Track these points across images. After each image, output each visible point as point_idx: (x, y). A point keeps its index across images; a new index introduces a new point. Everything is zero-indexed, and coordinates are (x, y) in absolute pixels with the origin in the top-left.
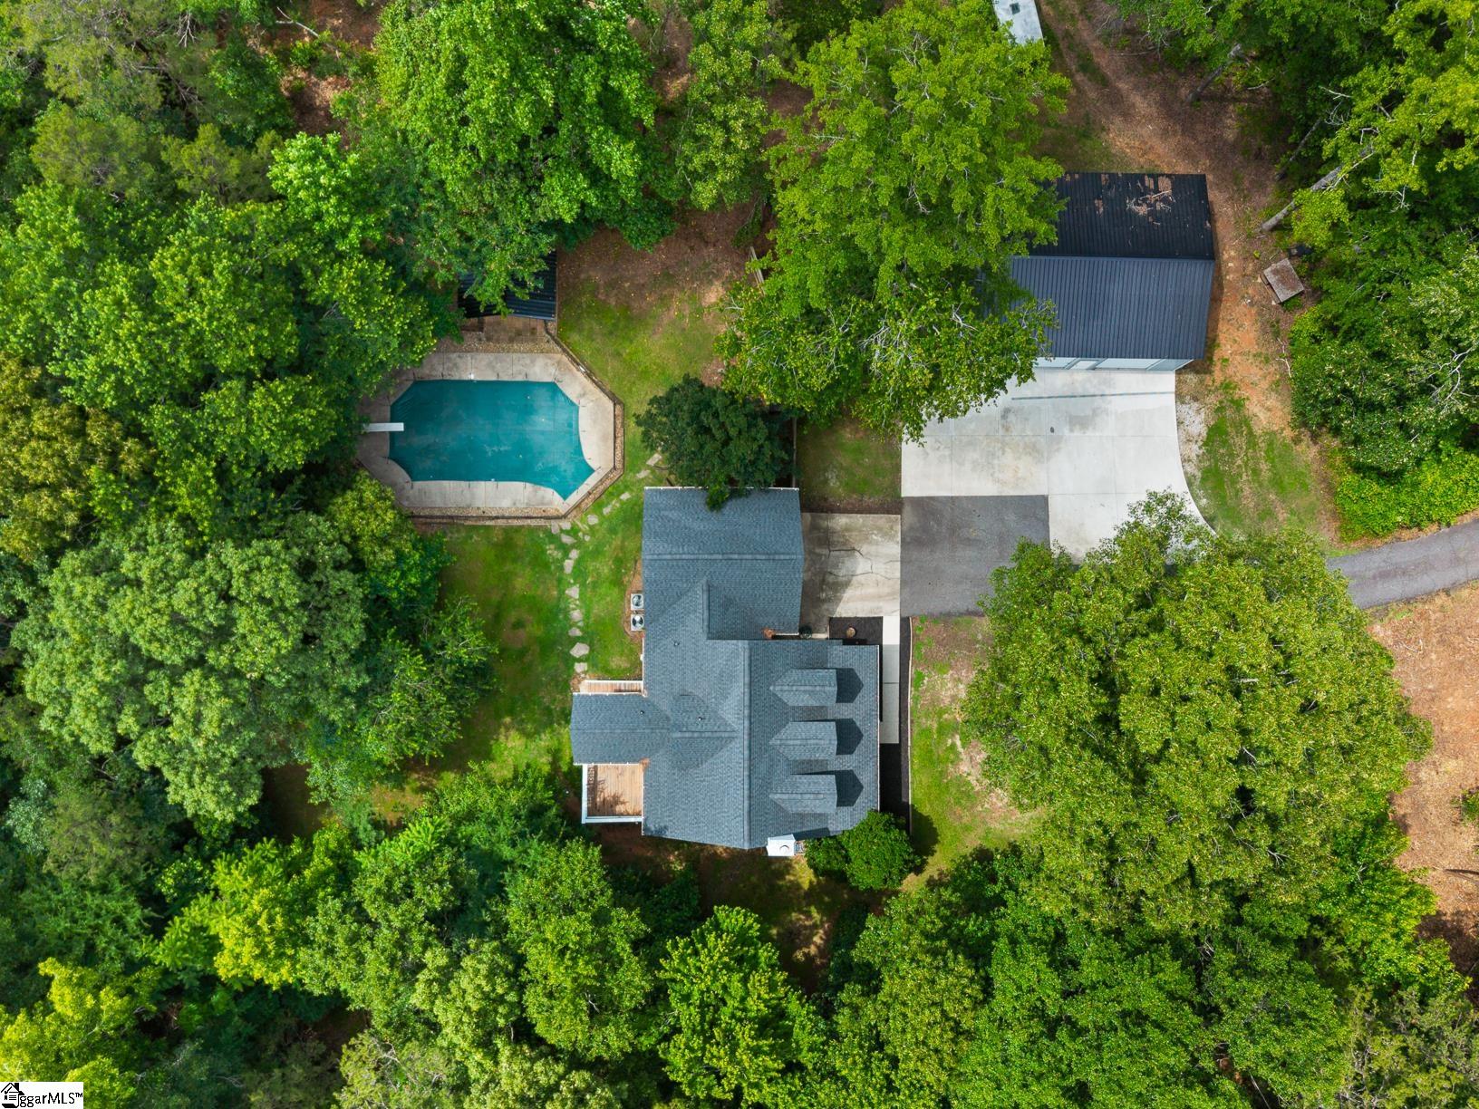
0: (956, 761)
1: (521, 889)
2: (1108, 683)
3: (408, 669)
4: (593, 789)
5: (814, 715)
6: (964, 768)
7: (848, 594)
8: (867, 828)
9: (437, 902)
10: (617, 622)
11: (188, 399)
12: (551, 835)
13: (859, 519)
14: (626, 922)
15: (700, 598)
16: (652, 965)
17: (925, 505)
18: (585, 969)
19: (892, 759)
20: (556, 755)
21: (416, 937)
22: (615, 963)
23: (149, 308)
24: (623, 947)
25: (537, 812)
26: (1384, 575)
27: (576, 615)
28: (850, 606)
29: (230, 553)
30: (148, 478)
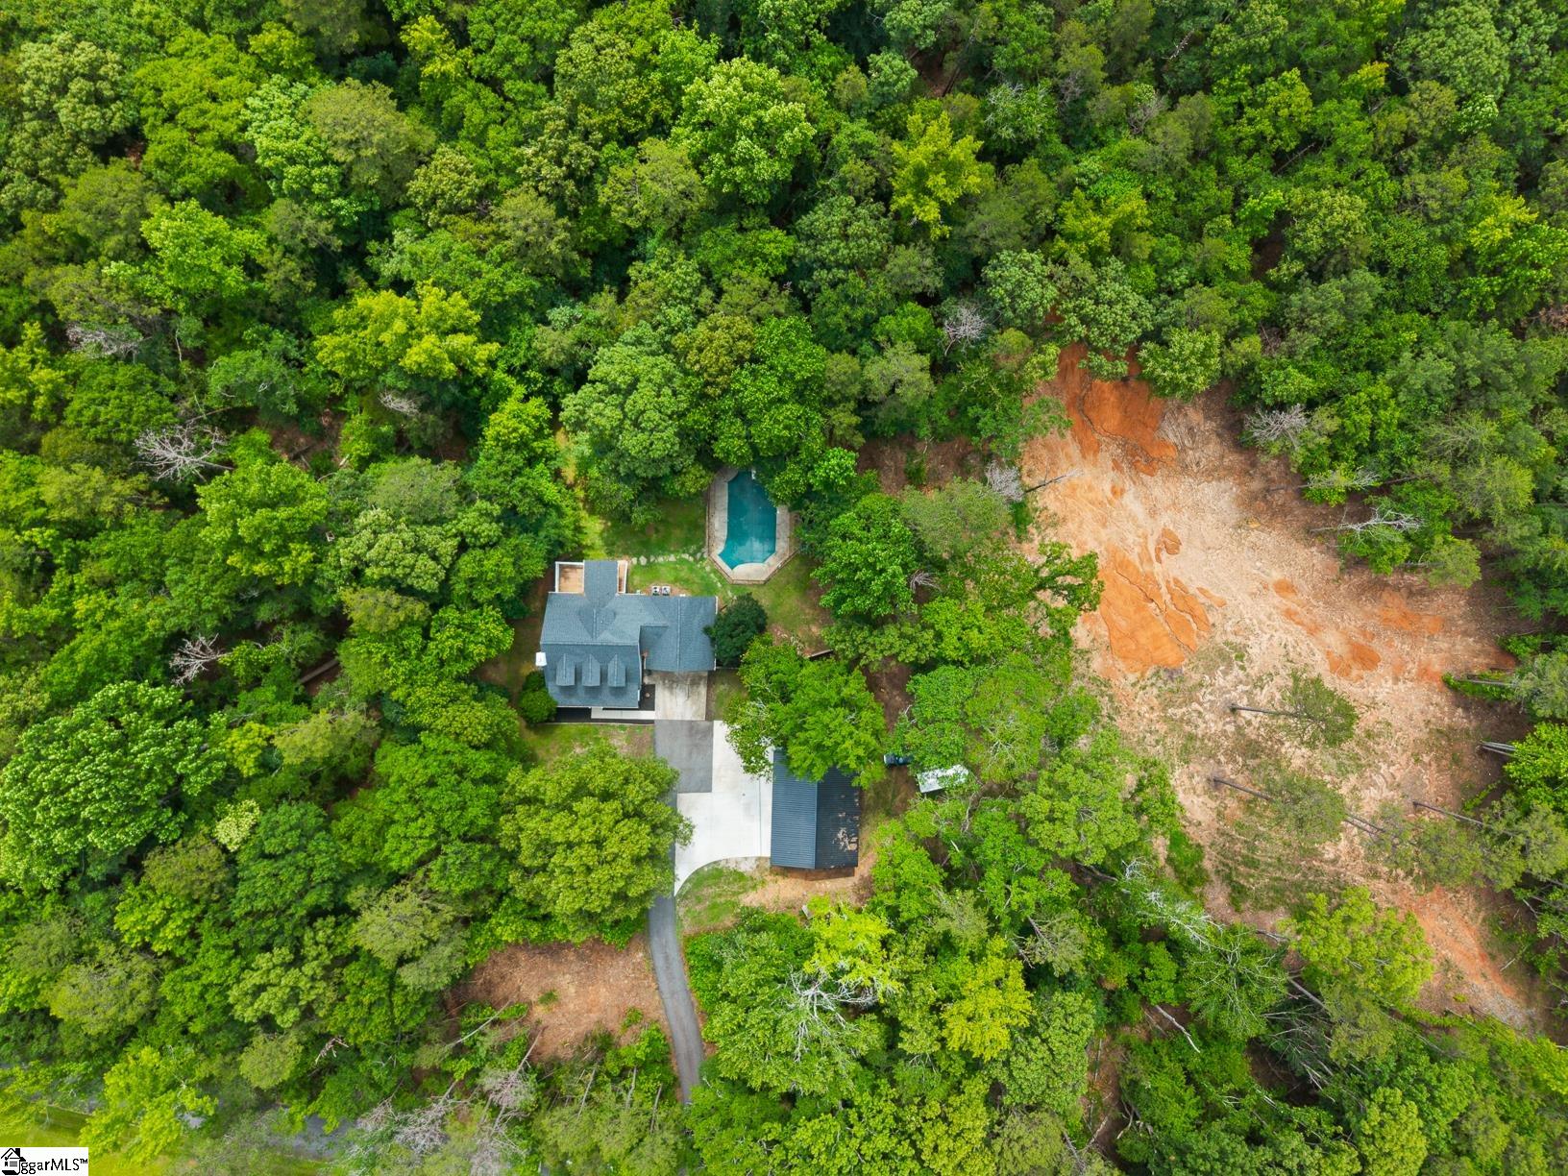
0: (582, 746)
1: (525, 541)
2: (606, 796)
3: (627, 492)
4: (572, 567)
5: (604, 676)
6: (578, 750)
7: (667, 693)
8: (549, 699)
9: (520, 509)
10: (657, 579)
11: (740, 413)
12: (549, 552)
13: (704, 699)
14: (510, 591)
15: (660, 623)
16: (490, 603)
17: (709, 731)
18: (490, 575)
19: (584, 714)
20: (591, 547)
21: (505, 500)
22: (491, 587)
23: (772, 402)
24: (498, 590)
25: (561, 545)
26: (667, 958)
27: (661, 559)
28: (662, 696)
29: (671, 431)
30: (704, 396)
